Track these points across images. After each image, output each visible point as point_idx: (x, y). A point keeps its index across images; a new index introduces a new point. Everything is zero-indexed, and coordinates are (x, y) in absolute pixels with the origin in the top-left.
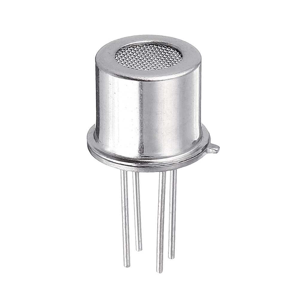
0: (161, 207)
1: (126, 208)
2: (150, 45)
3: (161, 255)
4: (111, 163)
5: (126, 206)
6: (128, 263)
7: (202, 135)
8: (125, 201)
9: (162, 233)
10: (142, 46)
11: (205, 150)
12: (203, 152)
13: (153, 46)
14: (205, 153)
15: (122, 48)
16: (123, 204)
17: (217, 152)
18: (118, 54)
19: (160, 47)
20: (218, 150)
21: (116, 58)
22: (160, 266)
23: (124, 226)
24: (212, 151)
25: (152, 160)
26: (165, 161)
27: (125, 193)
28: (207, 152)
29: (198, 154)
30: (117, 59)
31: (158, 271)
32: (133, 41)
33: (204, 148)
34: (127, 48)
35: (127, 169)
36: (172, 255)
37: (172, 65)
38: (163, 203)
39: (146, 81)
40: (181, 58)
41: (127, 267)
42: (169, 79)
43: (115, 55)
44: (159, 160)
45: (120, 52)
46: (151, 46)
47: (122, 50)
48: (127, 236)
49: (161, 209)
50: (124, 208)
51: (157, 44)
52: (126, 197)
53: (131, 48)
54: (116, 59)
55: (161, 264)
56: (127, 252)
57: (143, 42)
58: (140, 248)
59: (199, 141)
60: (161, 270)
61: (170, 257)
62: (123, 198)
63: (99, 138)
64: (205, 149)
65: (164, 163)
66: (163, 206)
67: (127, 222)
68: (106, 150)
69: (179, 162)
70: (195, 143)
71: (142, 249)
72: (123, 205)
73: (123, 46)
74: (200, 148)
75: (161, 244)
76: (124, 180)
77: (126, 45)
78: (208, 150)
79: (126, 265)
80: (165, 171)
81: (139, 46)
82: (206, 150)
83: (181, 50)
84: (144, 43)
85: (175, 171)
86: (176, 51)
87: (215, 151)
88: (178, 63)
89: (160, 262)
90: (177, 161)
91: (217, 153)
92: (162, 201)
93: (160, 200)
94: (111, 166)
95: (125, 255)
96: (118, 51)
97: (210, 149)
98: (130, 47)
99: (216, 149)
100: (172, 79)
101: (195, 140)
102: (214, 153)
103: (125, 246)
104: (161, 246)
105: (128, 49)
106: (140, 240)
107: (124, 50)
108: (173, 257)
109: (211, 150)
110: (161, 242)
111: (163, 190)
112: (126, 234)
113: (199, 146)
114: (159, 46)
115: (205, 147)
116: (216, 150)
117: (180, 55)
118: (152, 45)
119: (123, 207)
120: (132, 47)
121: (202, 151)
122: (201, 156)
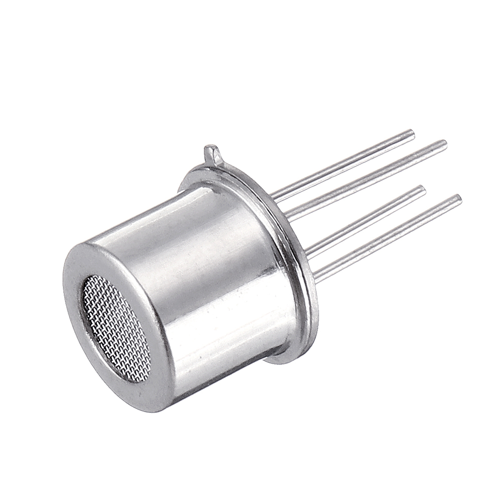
0: (342, 193)
1: (369, 247)
2: (95, 333)
3: (418, 155)
4: (313, 309)
5: (367, 248)
6: (454, 199)
7: (199, 182)
8: (360, 254)
9: (383, 171)
10: (101, 345)
11: (221, 169)
12: (225, 171)
13: (93, 328)
14: (225, 166)
15: (121, 377)
16: (365, 254)
17: (215, 148)
18: (134, 379)
19: (90, 316)
20: (211, 147)
21: (142, 380)
22: (435, 149)
23: (399, 236)
24: (218, 157)
25: (278, 247)
26: (270, 226)
27: (347, 261)
28: (223, 164)
29: (233, 176)
30: (143, 378)
31: (445, 147)
32: (101, 363)
33: (219, 171)
34: (117, 367)
35: (311, 279)
36: (407, 135)
37: (113, 287)
38: (335, 194)
39: (159, 318)
40: (94, 277)
41: (460, 199)
42: (140, 284)
43: (138, 383)
44: (272, 236)
45: (129, 377)
46: (95, 331)
47: (124, 374)
48: (412, 223)
49: (346, 191)
50: (371, 250)
51: (88, 324)
52: (352, 256)
53: (114, 361)
54: (144, 380)
55: (432, 148)
56: (437, 212)
57: (95, 348)
58: (419, 190)
59: (210, 184)
60: (440, 144)
61: (412, 137)
62: (357, 260)
63: (281, 345)
64: (219, 169)
65: (273, 226)
66: (340, 191)
67: (390, 235)
68: (295, 326)
69: (261, 203)
70: (217, 190)
71: (421, 186)
72: (367, 254)
73: (118, 376)
74: (222, 178)
75: (399, 164)
76: (327, 272)
77: (113, 372)
78: (218, 164)
79: (459, 202)
80: (284, 214)
81: (105, 350)
82: (221, 167)
83: (79, 281)
84: (95, 344)
85: (273, 196)
86: (86, 288)
87: (215, 150)
88: (104, 279)
89: (429, 152)
90: (261, 206)
91: (217, 148)
92: (332, 197)
93: (333, 200)
94: (317, 307)
95: (443, 211)
96: (129, 380)
97: (216, 162)
98: (114, 363)
99: (210, 150)
100: (137, 280)
101: (212, 190)
102: (218, 151)
103: (429, 218)
104: (403, 162)
105: (119, 366)
106: (406, 197)
107: (121, 371)
108: (410, 133)
109: (217, 159)
110: (396, 165)
111: (314, 203)
112: (410, 227)
113: (218, 181)
114: (89, 318)
115: (217, 170)
116: (212, 150)
117: (89, 281)
118: (93, 331)
119: (369, 253)
120: (112, 360)
121: (225, 173)
122: (233, 170)
